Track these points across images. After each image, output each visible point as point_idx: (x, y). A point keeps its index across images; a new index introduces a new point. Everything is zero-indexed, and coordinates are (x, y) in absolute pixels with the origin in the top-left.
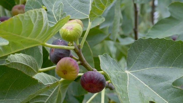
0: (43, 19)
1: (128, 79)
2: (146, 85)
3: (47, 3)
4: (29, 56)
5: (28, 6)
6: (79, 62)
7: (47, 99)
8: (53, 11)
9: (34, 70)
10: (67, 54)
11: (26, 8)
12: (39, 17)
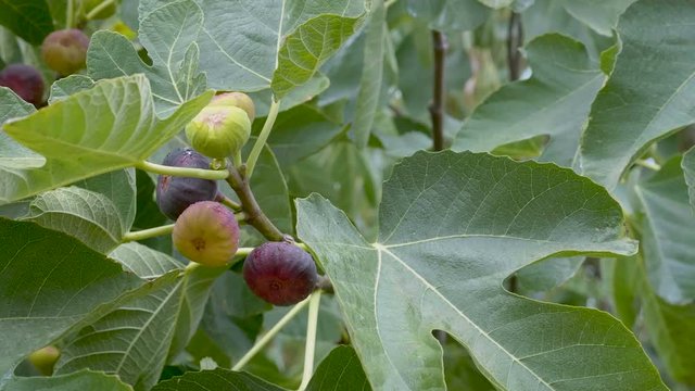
0: (139, 103)
1: (379, 268)
2: (429, 285)
3: (153, 41)
4: (98, 196)
5: (98, 50)
6: (241, 216)
7: (145, 321)
8: (168, 66)
9: (111, 235)
11: (90, 55)
12: (129, 96)
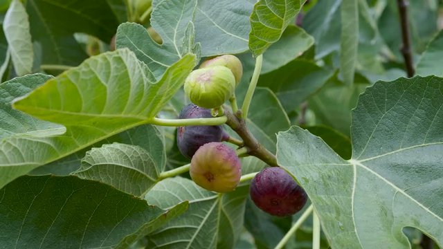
1: (355, 179)
2: (398, 189)
3: (161, 26)
4: (135, 148)
5: (123, 38)
7: (193, 234)
8: (174, 42)
9: (148, 176)
10: (212, 135)
11: (117, 43)
12: (116, 68)
